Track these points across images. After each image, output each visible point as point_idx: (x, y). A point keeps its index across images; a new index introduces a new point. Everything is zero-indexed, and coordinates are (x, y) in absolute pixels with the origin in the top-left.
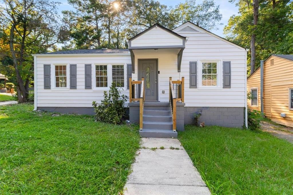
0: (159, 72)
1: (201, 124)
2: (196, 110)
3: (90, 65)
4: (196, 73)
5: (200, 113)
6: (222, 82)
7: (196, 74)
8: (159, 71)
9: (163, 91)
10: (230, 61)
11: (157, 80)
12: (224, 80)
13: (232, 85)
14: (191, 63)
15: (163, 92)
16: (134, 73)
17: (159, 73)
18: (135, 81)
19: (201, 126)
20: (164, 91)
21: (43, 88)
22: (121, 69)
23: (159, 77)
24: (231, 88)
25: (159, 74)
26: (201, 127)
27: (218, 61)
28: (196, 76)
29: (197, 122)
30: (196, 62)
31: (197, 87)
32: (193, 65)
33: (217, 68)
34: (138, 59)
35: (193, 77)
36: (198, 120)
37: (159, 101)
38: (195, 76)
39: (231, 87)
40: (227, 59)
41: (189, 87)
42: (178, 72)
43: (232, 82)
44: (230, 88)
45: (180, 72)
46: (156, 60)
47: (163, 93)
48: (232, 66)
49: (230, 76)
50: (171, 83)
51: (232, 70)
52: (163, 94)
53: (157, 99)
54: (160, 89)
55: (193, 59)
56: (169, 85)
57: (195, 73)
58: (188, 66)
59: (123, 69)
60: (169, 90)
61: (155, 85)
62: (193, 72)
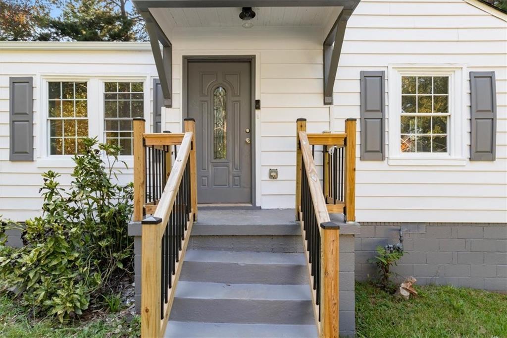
0: (258, 102)
1: (403, 285)
2: (381, 234)
3: (28, 81)
4: (382, 109)
5: (398, 244)
6: (467, 141)
7: (384, 115)
8: (257, 99)
9: (271, 171)
10: (493, 73)
11: (250, 131)
12: (474, 134)
14: (365, 77)
15: (273, 175)
16: (170, 106)
17: (258, 107)
18: (173, 133)
19: (405, 294)
20: (276, 171)
22: (134, 96)
23: (257, 120)
25: (257, 112)
26: (402, 299)
27: (454, 70)
28: (382, 120)
29: (386, 277)
30: (383, 72)
31: (386, 156)
32: (374, 83)
33: (451, 94)
34: (185, 57)
35: (374, 125)
36: (391, 268)
37: (258, 205)
38: (379, 120)
40: (482, 65)
42: (325, 104)
43: (499, 139)
44: (493, 159)
45: (331, 103)
46: (249, 62)
47: (271, 177)
48: (499, 87)
49: (493, 120)
50: (305, 143)
52: (273, 183)
53: (252, 198)
54: (263, 162)
55: (373, 64)
56: (295, 148)
57: (378, 108)
58: (356, 87)
59: (142, 96)
60: (295, 168)
61: (246, 149)
62: (373, 104)
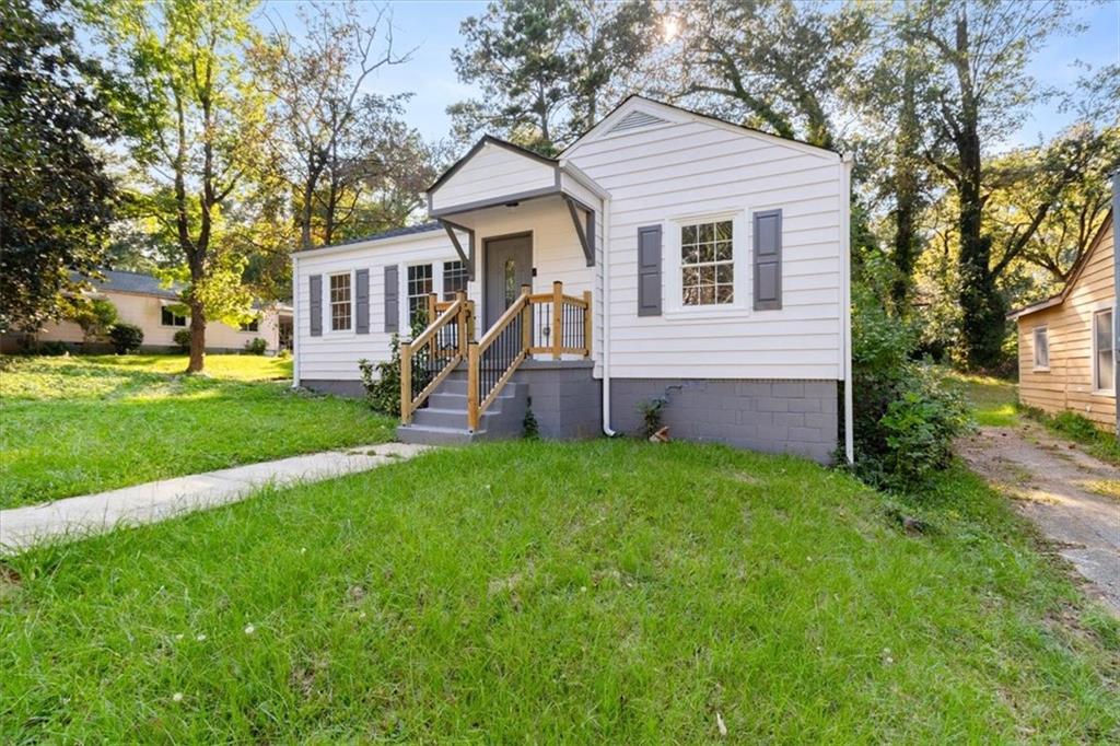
13: (786, 299)
21: (309, 334)
24: (784, 308)
39: (784, 304)
41: (636, 311)
51: (786, 240)
